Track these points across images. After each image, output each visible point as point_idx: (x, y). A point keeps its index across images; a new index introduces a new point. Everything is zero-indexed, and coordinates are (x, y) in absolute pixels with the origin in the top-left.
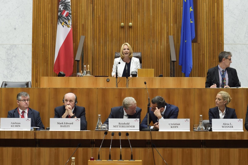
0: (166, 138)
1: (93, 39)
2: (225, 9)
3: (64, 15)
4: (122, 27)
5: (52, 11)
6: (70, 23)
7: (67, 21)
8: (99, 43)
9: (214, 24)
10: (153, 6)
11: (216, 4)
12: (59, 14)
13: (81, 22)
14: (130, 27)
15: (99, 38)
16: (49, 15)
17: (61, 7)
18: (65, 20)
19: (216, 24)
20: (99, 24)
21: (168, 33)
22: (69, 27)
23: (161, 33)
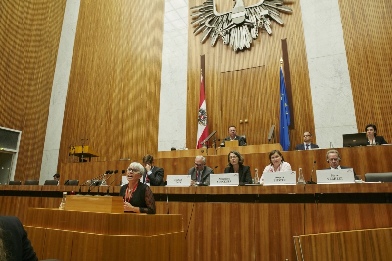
0: (215, 193)
1: (223, 133)
2: (313, 103)
3: (202, 118)
4: (242, 123)
6: (206, 123)
7: (204, 122)
9: (306, 115)
11: (306, 101)
12: (199, 118)
13: (215, 122)
14: (247, 123)
17: (200, 114)
19: (308, 115)
20: (226, 123)
22: (204, 125)
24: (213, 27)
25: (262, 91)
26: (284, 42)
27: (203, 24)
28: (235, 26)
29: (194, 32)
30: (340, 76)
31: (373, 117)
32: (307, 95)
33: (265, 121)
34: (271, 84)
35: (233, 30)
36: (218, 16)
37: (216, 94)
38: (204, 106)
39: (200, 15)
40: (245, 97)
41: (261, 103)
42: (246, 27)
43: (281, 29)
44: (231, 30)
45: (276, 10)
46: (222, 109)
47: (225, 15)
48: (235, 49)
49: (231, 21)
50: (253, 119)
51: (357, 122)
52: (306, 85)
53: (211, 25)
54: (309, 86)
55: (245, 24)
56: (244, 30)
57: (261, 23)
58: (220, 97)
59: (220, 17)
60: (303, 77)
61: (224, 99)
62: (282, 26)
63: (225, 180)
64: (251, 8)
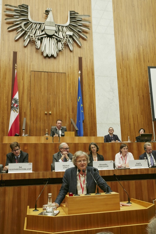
1: (30, 119)
2: (96, 106)
3: (15, 106)
4: (46, 114)
5: (8, 104)
6: (18, 111)
7: (16, 109)
8: (34, 122)
9: (91, 113)
10: (62, 104)
11: (92, 104)
12: (12, 105)
13: (24, 110)
14: (50, 114)
15: (34, 119)
16: (6, 107)
17: (13, 102)
18: (15, 109)
19: (93, 114)
20: (34, 112)
21: (69, 118)
22: (17, 112)
23: (66, 117)
24: (26, 30)
25: (63, 91)
26: (80, 59)
27: (18, 24)
28: (45, 36)
29: (8, 28)
30: (113, 91)
31: (129, 120)
32: (93, 101)
33: (64, 114)
34: (70, 88)
35: (44, 38)
36: (32, 22)
37: (26, 88)
38: (17, 96)
39: (15, 15)
40: (50, 94)
41: (62, 101)
42: (55, 39)
43: (79, 49)
44: (42, 38)
45: (77, 34)
46: (30, 101)
47: (38, 24)
48: (45, 55)
49: (42, 31)
50: (55, 112)
51: (121, 122)
52: (93, 93)
53: (26, 28)
54: (95, 94)
55: (54, 37)
56: (53, 41)
57: (66, 40)
58: (29, 90)
59: (34, 24)
60: (91, 87)
61: (32, 92)
62: (80, 47)
63: (104, 165)
64: (59, 26)
